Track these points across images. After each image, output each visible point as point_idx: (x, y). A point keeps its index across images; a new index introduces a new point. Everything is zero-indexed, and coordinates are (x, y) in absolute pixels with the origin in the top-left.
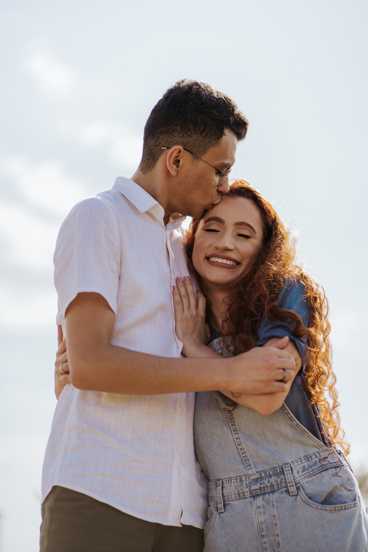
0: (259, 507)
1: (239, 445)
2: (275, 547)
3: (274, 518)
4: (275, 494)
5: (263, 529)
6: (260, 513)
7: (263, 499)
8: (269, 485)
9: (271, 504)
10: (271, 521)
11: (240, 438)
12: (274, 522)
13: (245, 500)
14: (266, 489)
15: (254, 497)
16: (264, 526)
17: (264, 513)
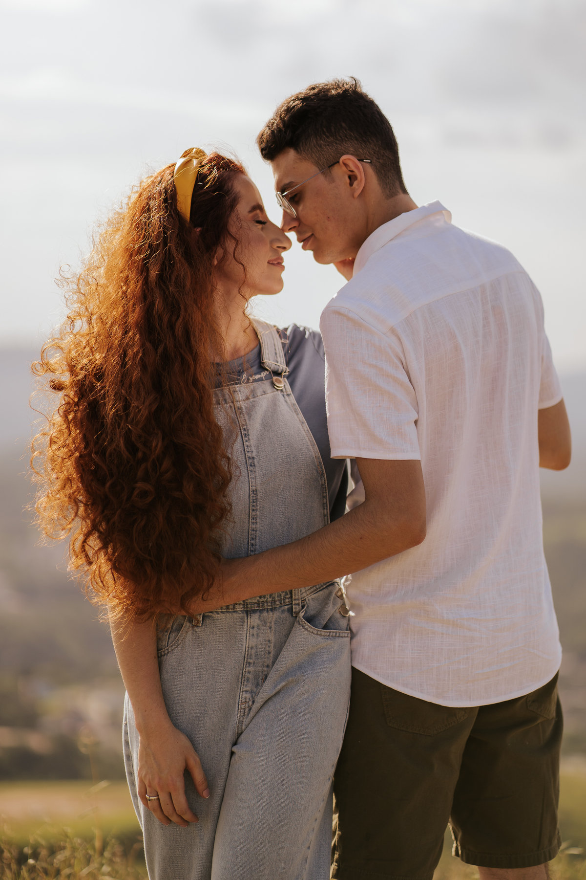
0: (253, 628)
1: (253, 539)
2: (260, 680)
3: (269, 644)
4: (275, 613)
5: (251, 655)
6: (253, 635)
7: (260, 616)
8: (271, 599)
9: (268, 625)
10: (263, 647)
11: (256, 531)
12: (268, 649)
13: (235, 614)
14: (266, 604)
15: (247, 612)
16: (253, 651)
17: (258, 635)
